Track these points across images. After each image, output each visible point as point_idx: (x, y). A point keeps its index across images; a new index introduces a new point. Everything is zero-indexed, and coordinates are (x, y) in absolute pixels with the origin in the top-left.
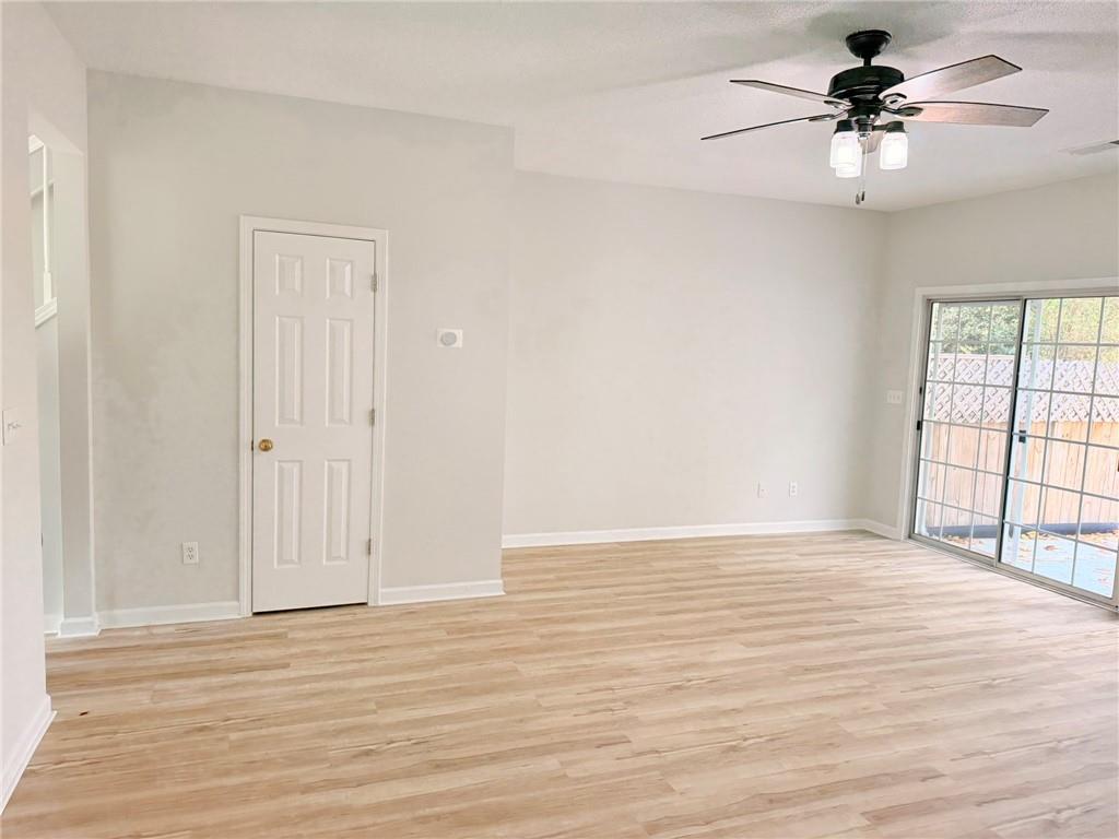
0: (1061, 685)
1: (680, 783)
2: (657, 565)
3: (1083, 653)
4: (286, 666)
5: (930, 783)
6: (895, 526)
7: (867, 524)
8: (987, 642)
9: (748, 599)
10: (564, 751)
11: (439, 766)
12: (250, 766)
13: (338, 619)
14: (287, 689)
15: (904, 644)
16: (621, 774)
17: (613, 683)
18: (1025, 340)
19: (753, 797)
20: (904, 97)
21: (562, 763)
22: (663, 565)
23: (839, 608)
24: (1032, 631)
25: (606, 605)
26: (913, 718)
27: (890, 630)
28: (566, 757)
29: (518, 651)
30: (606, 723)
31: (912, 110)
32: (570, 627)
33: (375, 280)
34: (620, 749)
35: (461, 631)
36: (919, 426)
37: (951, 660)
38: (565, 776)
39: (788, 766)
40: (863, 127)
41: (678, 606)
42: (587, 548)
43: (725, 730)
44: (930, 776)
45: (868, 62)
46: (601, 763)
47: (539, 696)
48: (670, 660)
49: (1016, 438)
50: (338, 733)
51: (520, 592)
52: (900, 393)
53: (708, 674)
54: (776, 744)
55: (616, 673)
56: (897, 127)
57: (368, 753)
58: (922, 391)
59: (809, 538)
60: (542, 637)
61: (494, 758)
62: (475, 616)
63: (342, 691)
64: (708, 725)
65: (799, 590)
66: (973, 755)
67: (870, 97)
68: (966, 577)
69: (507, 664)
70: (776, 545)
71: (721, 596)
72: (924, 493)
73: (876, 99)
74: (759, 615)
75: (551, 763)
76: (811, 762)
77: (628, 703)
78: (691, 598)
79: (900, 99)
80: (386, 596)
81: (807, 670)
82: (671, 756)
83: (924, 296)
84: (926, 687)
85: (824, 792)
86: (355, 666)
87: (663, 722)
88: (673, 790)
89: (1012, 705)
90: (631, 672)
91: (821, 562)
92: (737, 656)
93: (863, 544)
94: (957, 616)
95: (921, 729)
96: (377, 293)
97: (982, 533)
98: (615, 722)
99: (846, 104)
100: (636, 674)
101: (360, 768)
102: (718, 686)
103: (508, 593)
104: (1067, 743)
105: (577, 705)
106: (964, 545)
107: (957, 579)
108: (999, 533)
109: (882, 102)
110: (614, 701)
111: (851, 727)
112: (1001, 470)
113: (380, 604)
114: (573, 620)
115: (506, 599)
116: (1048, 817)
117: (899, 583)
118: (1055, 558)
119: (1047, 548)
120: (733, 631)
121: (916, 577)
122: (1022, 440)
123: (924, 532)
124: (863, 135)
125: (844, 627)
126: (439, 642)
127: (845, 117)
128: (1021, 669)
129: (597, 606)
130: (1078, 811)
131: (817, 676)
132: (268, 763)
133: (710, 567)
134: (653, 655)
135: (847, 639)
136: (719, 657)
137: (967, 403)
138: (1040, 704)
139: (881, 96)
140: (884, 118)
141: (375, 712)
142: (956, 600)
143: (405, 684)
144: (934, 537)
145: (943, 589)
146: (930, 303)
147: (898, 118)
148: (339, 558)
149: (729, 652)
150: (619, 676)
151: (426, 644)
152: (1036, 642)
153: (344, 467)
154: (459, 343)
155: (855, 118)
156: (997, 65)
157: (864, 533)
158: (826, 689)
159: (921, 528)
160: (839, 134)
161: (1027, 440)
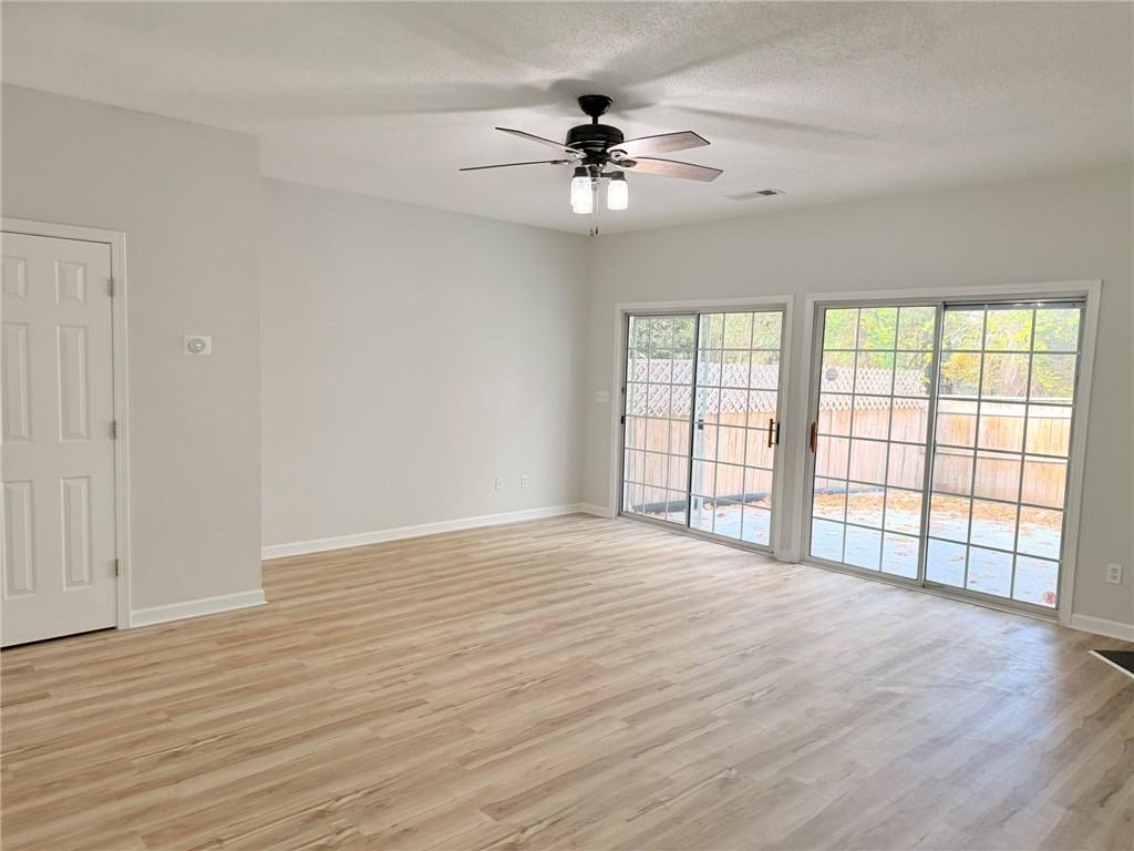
0: (744, 611)
1: (478, 726)
2: (413, 560)
3: (754, 587)
4: (46, 696)
5: (665, 691)
6: (607, 506)
7: (585, 507)
8: (688, 588)
9: (501, 578)
10: (370, 719)
11: (253, 752)
12: (46, 788)
13: (87, 646)
14: (60, 715)
15: (629, 596)
16: (426, 727)
17: (399, 660)
18: (700, 347)
19: (538, 724)
20: (626, 153)
21: (371, 729)
22: (417, 559)
23: (576, 576)
24: (718, 576)
25: (373, 600)
26: (645, 648)
27: (618, 587)
28: (373, 724)
29: (298, 649)
30: (403, 692)
31: (630, 163)
32: (345, 623)
33: (112, 285)
34: (420, 710)
35: (233, 639)
36: (623, 420)
37: (666, 603)
38: (378, 738)
39: (562, 697)
40: (594, 174)
41: (440, 592)
42: (340, 553)
43: (506, 680)
44: (663, 686)
45: (595, 120)
46: (408, 722)
47: (332, 682)
48: (444, 636)
49: (696, 426)
50: (137, 743)
51: (282, 599)
52: (607, 393)
53: (482, 640)
54: (548, 684)
55: (398, 653)
56: (619, 176)
57: (176, 755)
58: (624, 390)
59: (541, 523)
60: (318, 634)
61: (306, 737)
62: (242, 626)
63: (123, 708)
64: (489, 679)
65: (542, 565)
66: (692, 667)
67: (600, 149)
68: (666, 542)
69: (293, 661)
70: (511, 532)
71: (476, 578)
72: (629, 477)
73: (604, 152)
74: (513, 589)
75: (362, 731)
76: (576, 692)
77: (417, 673)
78: (451, 584)
79: (622, 154)
80: (136, 618)
81: (561, 625)
82: (467, 706)
83: (622, 310)
84: (651, 625)
85: (592, 710)
86: (131, 685)
87: (451, 683)
88: (474, 731)
89: (712, 630)
90: (413, 649)
91: (553, 541)
92: (500, 623)
93: (583, 524)
94: (663, 571)
95: (652, 655)
96: (114, 299)
97: (675, 507)
98: (407, 691)
99: (581, 154)
100: (420, 650)
101: (172, 768)
102: (491, 649)
103: (271, 601)
104: (752, 649)
105: (370, 684)
106: (661, 517)
107: (657, 544)
108: (687, 506)
109: (609, 155)
110: (403, 674)
111: (602, 662)
112: (687, 453)
113: (132, 626)
114: (343, 617)
115: (271, 606)
116: (747, 698)
117: (616, 551)
118: (728, 522)
120: (493, 605)
121: (629, 545)
122: (701, 427)
123: (631, 510)
124: (594, 181)
125: (583, 589)
126: (214, 652)
127: (580, 164)
128: (713, 604)
129: (365, 602)
130: (764, 692)
131: (569, 628)
132: (67, 783)
133: (460, 556)
134: (428, 634)
135: (587, 598)
136: (488, 626)
138: (731, 626)
139: (608, 151)
140: (609, 168)
141: (168, 720)
142: (664, 559)
143: (191, 692)
144: (639, 513)
145: (652, 552)
146: (627, 316)
147: (619, 168)
148: (81, 582)
149: (495, 621)
150: (403, 655)
151: (201, 655)
152: (722, 583)
153: (83, 484)
154: (208, 350)
155: (587, 166)
156: (692, 138)
157: (584, 515)
158: (578, 637)
159: (628, 507)
160: (577, 179)
161: (705, 427)
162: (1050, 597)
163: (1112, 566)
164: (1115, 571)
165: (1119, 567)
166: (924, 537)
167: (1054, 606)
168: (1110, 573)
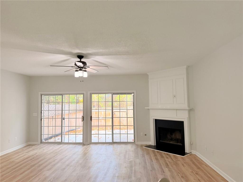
7: (30, 143)
18: (63, 102)
36: (41, 120)
45: (81, 60)
49: (63, 119)
52: (37, 114)
58: (41, 112)
72: (43, 133)
83: (40, 94)
112: (61, 125)
119: (58, 139)
122: (64, 119)
137: (52, 114)
146: (42, 95)
159: (43, 140)
161: (65, 119)
162: (133, 140)
163: (141, 133)
164: (142, 134)
165: (142, 133)
166: (113, 134)
167: (134, 141)
168: (141, 134)
